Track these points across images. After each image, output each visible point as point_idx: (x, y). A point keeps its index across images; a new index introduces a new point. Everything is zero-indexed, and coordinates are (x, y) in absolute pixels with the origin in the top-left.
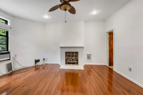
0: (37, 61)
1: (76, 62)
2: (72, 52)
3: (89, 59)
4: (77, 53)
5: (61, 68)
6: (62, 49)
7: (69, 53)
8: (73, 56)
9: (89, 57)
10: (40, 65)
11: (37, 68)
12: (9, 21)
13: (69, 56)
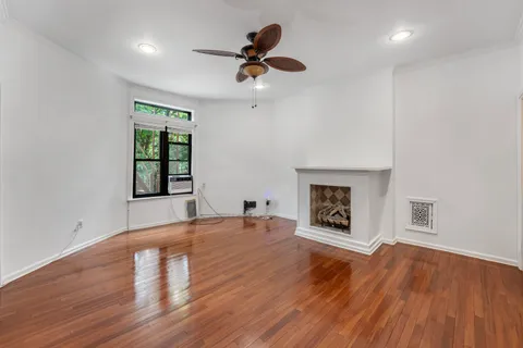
0: (249, 205)
1: (345, 222)
2: (331, 187)
3: (423, 225)
4: (347, 190)
5: (297, 233)
6: (303, 175)
7: (323, 188)
8: (333, 200)
9: (421, 214)
10: (255, 218)
11: (249, 223)
12: (192, 112)
13: (323, 199)
